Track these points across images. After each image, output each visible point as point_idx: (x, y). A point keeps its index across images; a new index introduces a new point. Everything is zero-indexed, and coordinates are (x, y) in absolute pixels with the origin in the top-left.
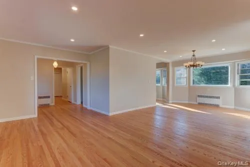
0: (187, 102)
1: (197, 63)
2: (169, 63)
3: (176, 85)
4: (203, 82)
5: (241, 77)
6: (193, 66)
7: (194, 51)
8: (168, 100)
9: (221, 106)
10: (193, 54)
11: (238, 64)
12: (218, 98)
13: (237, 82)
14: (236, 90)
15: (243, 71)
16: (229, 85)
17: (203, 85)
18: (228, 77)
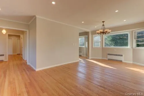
0: (101, 58)
1: (106, 30)
2: (89, 32)
3: (93, 46)
4: (113, 45)
5: (138, 41)
6: (103, 33)
7: (103, 22)
8: (89, 57)
9: (123, 61)
10: (103, 24)
11: (135, 32)
12: (122, 56)
13: (135, 45)
14: (134, 50)
15: (138, 37)
16: (129, 47)
17: (113, 47)
18: (128, 42)
